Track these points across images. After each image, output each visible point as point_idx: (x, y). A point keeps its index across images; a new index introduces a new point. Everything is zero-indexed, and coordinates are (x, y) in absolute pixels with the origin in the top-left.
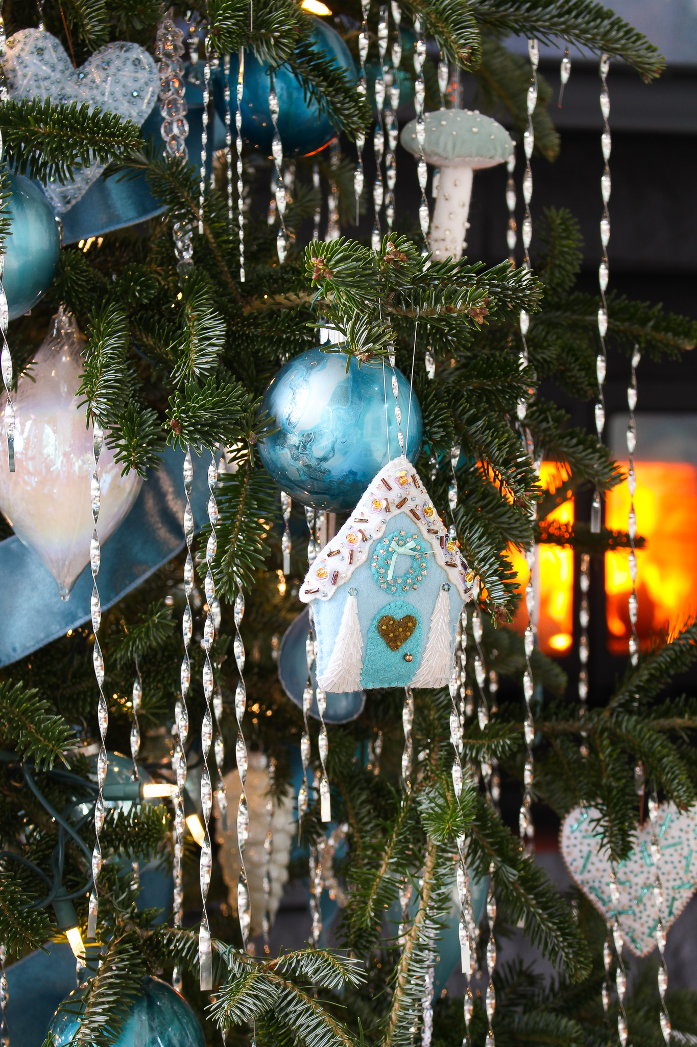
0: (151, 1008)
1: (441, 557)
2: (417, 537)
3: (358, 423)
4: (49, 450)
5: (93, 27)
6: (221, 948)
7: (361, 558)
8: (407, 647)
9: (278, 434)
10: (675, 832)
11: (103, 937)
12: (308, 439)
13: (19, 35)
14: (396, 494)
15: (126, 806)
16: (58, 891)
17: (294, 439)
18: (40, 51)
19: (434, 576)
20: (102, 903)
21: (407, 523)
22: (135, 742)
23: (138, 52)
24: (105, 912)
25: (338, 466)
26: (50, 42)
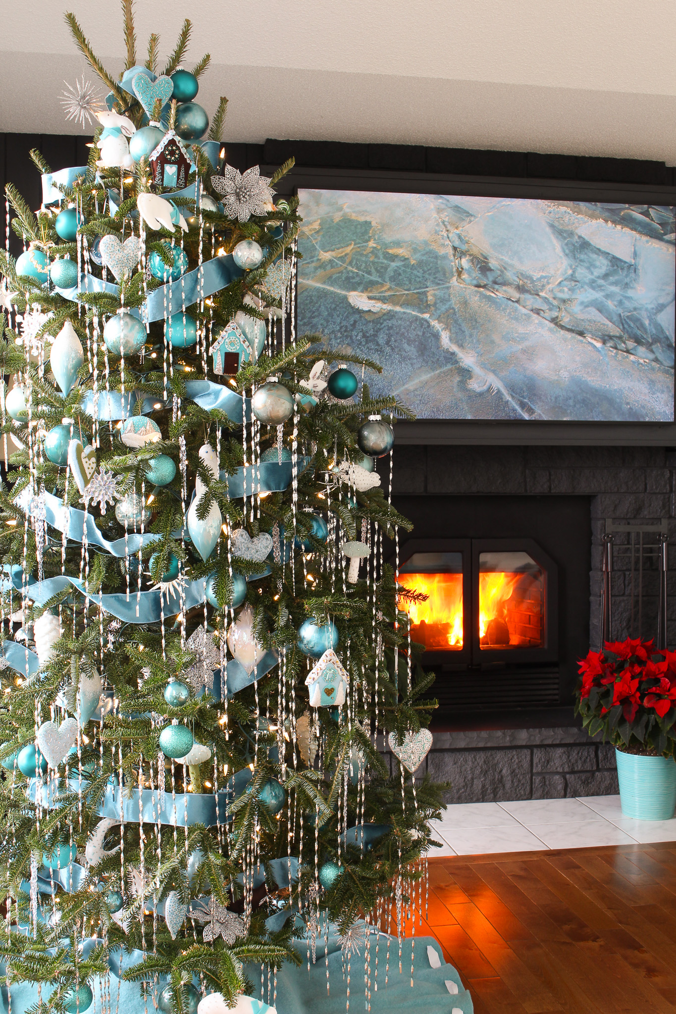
0: (271, 784)
1: (340, 673)
2: (334, 669)
3: (321, 638)
4: (245, 639)
5: (255, 532)
6: (288, 769)
7: (320, 674)
8: (332, 696)
9: (301, 640)
10: (420, 738)
11: (258, 766)
12: (309, 642)
13: (236, 531)
14: (328, 658)
15: (265, 732)
16: (247, 754)
17: (305, 642)
18: (242, 535)
19: (339, 678)
20: (258, 758)
21: (332, 665)
22: (268, 715)
23: (267, 536)
24: (258, 760)
25: (316, 649)
26: (244, 533)
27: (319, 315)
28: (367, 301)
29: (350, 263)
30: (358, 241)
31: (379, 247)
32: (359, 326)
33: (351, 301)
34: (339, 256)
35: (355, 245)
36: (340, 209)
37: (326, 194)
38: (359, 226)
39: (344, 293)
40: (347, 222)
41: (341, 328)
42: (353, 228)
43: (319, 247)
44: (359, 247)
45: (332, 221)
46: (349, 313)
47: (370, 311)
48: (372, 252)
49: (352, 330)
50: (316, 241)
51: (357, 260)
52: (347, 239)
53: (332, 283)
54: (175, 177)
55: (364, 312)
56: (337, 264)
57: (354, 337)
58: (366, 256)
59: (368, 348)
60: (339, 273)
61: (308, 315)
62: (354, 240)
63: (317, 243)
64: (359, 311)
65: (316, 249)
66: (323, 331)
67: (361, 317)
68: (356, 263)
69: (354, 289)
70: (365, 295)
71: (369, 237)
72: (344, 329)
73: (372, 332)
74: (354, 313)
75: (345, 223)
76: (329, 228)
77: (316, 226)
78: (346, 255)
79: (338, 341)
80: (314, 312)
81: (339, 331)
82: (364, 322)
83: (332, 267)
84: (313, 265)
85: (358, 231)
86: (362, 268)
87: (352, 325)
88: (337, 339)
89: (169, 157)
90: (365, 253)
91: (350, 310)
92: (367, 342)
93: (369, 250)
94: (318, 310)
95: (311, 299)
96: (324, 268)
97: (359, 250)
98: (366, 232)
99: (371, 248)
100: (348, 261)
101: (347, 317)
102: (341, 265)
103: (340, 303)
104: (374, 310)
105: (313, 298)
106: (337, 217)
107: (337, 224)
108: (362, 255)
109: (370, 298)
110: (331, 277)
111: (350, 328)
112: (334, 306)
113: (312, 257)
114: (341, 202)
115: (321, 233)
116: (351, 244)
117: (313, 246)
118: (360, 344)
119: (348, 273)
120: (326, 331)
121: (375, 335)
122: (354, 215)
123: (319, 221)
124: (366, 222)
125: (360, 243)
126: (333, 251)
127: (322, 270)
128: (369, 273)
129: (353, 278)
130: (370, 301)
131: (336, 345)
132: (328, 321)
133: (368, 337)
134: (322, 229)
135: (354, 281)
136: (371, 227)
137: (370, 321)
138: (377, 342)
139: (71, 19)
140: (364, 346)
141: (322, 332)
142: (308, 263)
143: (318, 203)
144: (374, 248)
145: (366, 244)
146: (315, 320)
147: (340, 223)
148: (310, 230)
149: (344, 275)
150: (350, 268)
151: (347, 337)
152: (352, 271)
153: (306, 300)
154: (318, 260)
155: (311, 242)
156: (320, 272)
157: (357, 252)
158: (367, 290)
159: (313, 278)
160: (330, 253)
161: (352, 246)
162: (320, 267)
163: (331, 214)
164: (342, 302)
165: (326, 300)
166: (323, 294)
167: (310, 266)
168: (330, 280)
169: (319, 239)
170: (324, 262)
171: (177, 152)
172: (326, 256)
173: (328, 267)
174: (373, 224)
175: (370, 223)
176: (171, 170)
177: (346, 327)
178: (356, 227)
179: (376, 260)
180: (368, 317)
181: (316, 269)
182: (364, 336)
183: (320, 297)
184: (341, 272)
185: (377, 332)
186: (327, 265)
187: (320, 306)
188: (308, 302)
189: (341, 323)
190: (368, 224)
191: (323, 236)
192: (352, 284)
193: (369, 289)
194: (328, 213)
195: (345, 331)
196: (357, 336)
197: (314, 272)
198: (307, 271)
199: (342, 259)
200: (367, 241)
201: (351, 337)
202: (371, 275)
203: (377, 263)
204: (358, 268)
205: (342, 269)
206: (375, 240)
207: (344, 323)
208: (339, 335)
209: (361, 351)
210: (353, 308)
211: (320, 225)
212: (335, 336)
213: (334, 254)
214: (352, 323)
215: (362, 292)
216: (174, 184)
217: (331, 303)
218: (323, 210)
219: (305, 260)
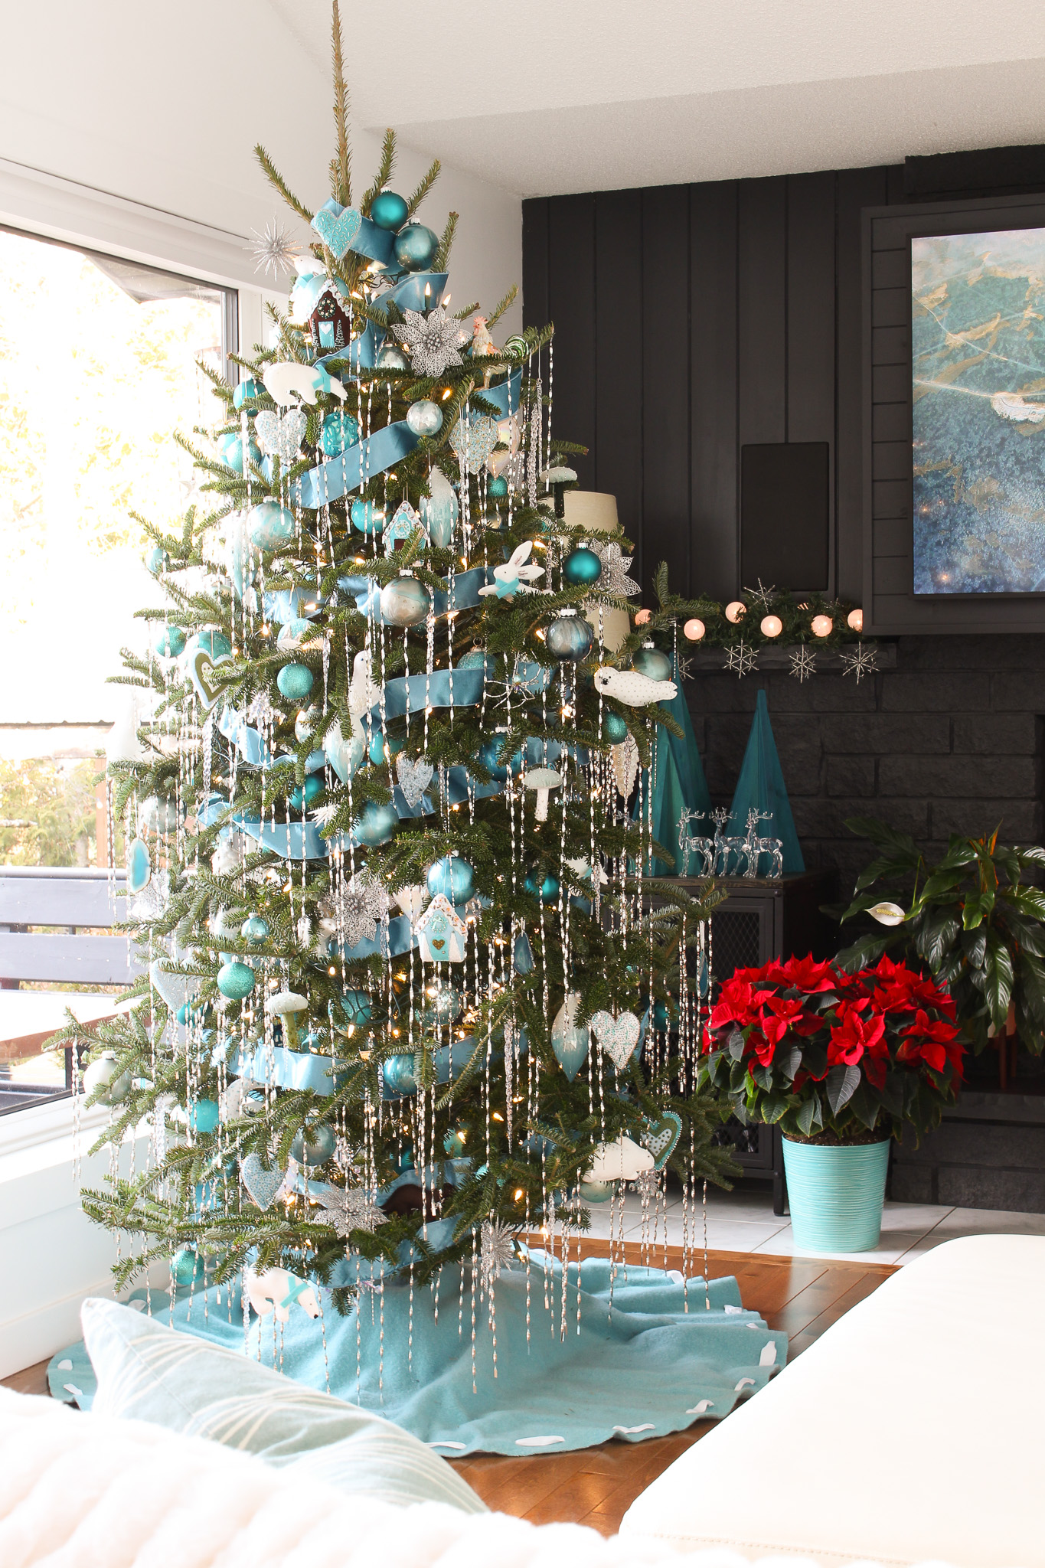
1: (451, 923)
2: (442, 917)
8: (443, 948)
14: (437, 905)
18: (404, 759)
19: (450, 929)
21: (441, 912)
27: (947, 432)
28: (1022, 405)
29: (995, 348)
30: (1006, 311)
31: (1041, 318)
32: (1010, 447)
33: (996, 407)
34: (978, 337)
35: (1001, 318)
36: (979, 263)
37: (955, 242)
38: (1008, 288)
39: (985, 395)
40: (990, 282)
41: (981, 451)
42: (998, 291)
43: (946, 327)
44: (1008, 321)
45: (965, 283)
46: (993, 426)
47: (1026, 421)
48: (1030, 327)
49: (998, 454)
50: (941, 318)
51: (1005, 341)
52: (989, 309)
53: (966, 381)
54: (332, 335)
55: (1017, 423)
56: (974, 351)
57: (1002, 465)
58: (1020, 333)
59: (1024, 480)
60: (977, 365)
61: (930, 434)
62: (1001, 311)
63: (941, 321)
64: (1009, 423)
65: (941, 330)
66: (953, 458)
67: (1012, 431)
68: (1005, 347)
69: (1002, 388)
70: (1018, 396)
71: (1025, 302)
72: (985, 452)
73: (1030, 455)
74: (1001, 425)
75: (987, 284)
76: (961, 295)
77: (941, 294)
78: (988, 335)
79: (977, 472)
80: (938, 430)
81: (978, 456)
82: (1018, 439)
83: (966, 356)
84: (937, 355)
85: (1007, 294)
86: (1014, 353)
87: (998, 446)
88: (974, 469)
89: (322, 313)
90: (1018, 329)
91: (996, 422)
92: (1022, 471)
93: (1024, 324)
94: (944, 425)
95: (934, 409)
96: (954, 359)
97: (1008, 325)
98: (1020, 295)
99: (1027, 319)
100: (990, 344)
101: (991, 433)
102: (980, 352)
103: (979, 412)
104: (1033, 419)
105: (937, 407)
106: (974, 276)
107: (974, 287)
108: (1013, 332)
109: (1026, 400)
110: (964, 372)
111: (995, 450)
112: (969, 417)
113: (935, 344)
114: (978, 252)
115: (949, 305)
116: (995, 317)
117: (937, 326)
118: (1011, 475)
119: (991, 363)
120: (957, 457)
121: (1036, 460)
122: (1000, 269)
123: (945, 286)
124: (1020, 279)
125: (1009, 314)
126: (967, 330)
127: (951, 363)
128: (1026, 361)
129: (1000, 370)
130: (1028, 405)
131: (974, 478)
132: (960, 442)
133: (1024, 463)
134: (950, 297)
135: (1001, 375)
136: (1027, 286)
137: (1027, 438)
138: (1039, 470)
139: (260, 151)
140: (1017, 477)
141: (952, 460)
142: (929, 353)
143: (943, 259)
144: (1032, 319)
145: (1019, 315)
146: (940, 442)
147: (979, 285)
148: (932, 302)
149: (985, 368)
150: (994, 355)
151: (990, 464)
152: (997, 361)
153: (927, 411)
154: (944, 346)
155: (933, 320)
156: (947, 366)
157: (1005, 328)
158: (1021, 388)
159: (936, 376)
160: (963, 334)
161: (998, 320)
162: (947, 358)
163: (963, 273)
164: (983, 411)
165: (956, 410)
166: (952, 400)
167: (931, 357)
168: (963, 377)
169: (946, 313)
170: (954, 349)
171: (332, 306)
172: (956, 340)
173: (960, 358)
174: (1032, 281)
175: (1026, 280)
176: (326, 328)
177: (990, 448)
178: (1003, 290)
179: (1036, 339)
180: (1025, 432)
181: (941, 361)
182: (1018, 462)
183: (947, 405)
184: (981, 363)
185: (1039, 453)
186: (958, 354)
187: (947, 420)
188: (929, 414)
189: (980, 443)
190: (1023, 282)
191: (952, 309)
192: (997, 380)
193: (1025, 387)
194: (960, 272)
195: (988, 456)
196: (1006, 463)
197: (938, 367)
198: (927, 366)
199: (981, 342)
200: (1022, 310)
201: (997, 465)
202: (1028, 363)
203: (1038, 342)
204: (1007, 355)
205: (982, 357)
206: (1034, 306)
207: (986, 443)
208: (978, 462)
209: (1014, 485)
210: (999, 418)
211: (947, 291)
212: (972, 465)
213: (968, 335)
214: (998, 442)
215: (1014, 391)
216: (332, 344)
217: (966, 413)
218: (952, 268)
219: (924, 349)
